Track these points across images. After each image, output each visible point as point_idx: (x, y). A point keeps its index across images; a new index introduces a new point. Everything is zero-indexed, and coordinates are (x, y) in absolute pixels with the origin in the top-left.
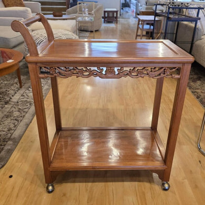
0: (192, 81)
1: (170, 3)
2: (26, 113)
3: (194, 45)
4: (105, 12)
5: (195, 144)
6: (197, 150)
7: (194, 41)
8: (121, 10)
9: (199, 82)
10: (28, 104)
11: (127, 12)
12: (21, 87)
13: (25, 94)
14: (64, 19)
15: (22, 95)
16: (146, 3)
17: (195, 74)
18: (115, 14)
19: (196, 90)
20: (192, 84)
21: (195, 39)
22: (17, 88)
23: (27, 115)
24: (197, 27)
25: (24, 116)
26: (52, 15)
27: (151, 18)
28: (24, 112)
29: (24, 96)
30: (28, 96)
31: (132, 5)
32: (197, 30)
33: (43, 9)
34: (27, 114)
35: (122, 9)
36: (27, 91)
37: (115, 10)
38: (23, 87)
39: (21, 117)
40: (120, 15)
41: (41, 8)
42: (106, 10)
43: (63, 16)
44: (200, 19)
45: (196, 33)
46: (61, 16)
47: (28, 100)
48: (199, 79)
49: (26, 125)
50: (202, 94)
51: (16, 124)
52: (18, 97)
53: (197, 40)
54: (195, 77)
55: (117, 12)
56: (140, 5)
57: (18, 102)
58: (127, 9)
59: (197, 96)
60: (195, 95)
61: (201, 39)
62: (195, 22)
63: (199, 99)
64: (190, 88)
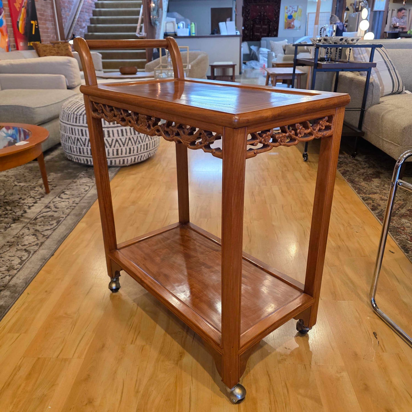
0: (364, 180)
1: (320, 41)
2: (47, 238)
3: (366, 114)
4: (213, 67)
5: (366, 299)
6: (369, 310)
7: (366, 107)
8: (243, 66)
9: (376, 182)
10: (54, 222)
11: (253, 68)
12: (47, 192)
13: (52, 205)
15: (47, 207)
16: (284, 50)
17: (369, 167)
18: (231, 70)
19: (371, 196)
20: (363, 184)
21: (368, 103)
22: (41, 194)
23: (48, 242)
24: (371, 80)
25: (42, 243)
27: (289, 70)
28: (44, 236)
29: (49, 208)
30: (56, 208)
31: (261, 57)
32: (370, 87)
34: (48, 240)
35: (245, 63)
36: (58, 199)
37: (231, 63)
38: (52, 192)
39: (37, 244)
40: (240, 73)
41: (103, 62)
42: (216, 63)
44: (375, 65)
45: (369, 92)
46: (134, 74)
47: (56, 215)
48: (377, 175)
49: (42, 259)
50: (381, 203)
51: (24, 258)
52: (38, 210)
53: (372, 105)
54: (370, 171)
55: (233, 66)
56: (274, 55)
57: (36, 219)
58: (253, 63)
59: (373, 206)
60: (368, 204)
61: (379, 103)
62: (366, 72)
63: (377, 211)
64: (359, 191)
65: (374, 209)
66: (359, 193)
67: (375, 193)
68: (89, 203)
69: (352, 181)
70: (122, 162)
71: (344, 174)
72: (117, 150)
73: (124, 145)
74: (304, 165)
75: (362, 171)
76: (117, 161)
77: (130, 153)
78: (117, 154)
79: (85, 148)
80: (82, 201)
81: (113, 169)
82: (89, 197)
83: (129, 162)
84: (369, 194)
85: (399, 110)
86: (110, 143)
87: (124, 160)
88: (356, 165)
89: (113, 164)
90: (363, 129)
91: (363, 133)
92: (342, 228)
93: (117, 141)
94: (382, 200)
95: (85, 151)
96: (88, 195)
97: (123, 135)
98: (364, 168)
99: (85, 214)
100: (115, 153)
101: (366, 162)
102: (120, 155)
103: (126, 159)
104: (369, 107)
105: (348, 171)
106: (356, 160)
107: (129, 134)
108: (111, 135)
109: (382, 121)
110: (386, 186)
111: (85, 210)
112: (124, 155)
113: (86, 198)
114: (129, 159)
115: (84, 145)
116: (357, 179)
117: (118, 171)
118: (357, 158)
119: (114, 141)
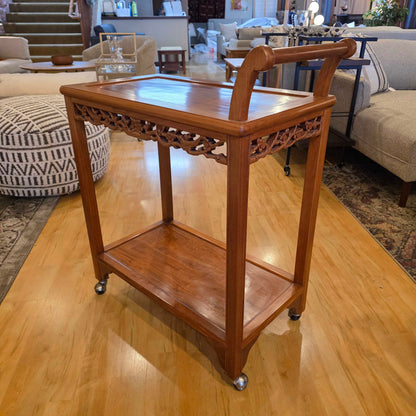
3: (356, 120)
4: (160, 53)
7: (356, 111)
8: (191, 49)
9: (376, 203)
11: (202, 53)
14: (76, 70)
16: (238, 35)
17: (362, 182)
18: (180, 56)
19: (378, 226)
20: (363, 207)
21: (357, 107)
24: (361, 80)
26: (51, 63)
31: (208, 40)
32: (360, 86)
33: (33, 51)
35: (193, 47)
37: (179, 48)
40: (190, 58)
41: (30, 48)
42: (163, 49)
43: (74, 63)
44: (369, 62)
45: (359, 93)
46: (70, 64)
48: (374, 193)
50: (394, 236)
53: (362, 109)
54: (365, 188)
55: (183, 52)
56: (224, 39)
58: (200, 47)
59: (386, 242)
60: (380, 239)
61: (369, 107)
62: (355, 71)
63: (394, 251)
64: (363, 219)
65: (389, 247)
66: (363, 223)
67: (382, 222)
68: (17, 263)
69: (349, 204)
70: (61, 191)
71: (337, 193)
72: (54, 177)
73: (62, 169)
74: (287, 181)
75: (355, 188)
76: (55, 190)
77: (71, 179)
78: (54, 181)
79: (8, 177)
80: (6, 261)
81: (49, 200)
82: (16, 253)
83: (71, 190)
84: (376, 223)
85: (400, 117)
86: (43, 168)
87: (64, 189)
88: (346, 179)
89: (50, 194)
90: (352, 137)
91: (354, 142)
92: (360, 282)
93: (52, 165)
94: (394, 231)
95: (9, 180)
96: (16, 249)
97: (60, 157)
98: (356, 183)
99: (11, 284)
100: (51, 181)
101: (355, 174)
102: (58, 182)
103: (66, 186)
104: (359, 111)
105: (340, 188)
106: (345, 172)
107: (68, 154)
108: (44, 157)
109: (380, 131)
110: (390, 209)
111: (11, 278)
112: (63, 181)
113: (12, 254)
114: (71, 186)
115: (7, 172)
116: (354, 201)
117: (58, 202)
118: (344, 168)
119: (48, 166)
